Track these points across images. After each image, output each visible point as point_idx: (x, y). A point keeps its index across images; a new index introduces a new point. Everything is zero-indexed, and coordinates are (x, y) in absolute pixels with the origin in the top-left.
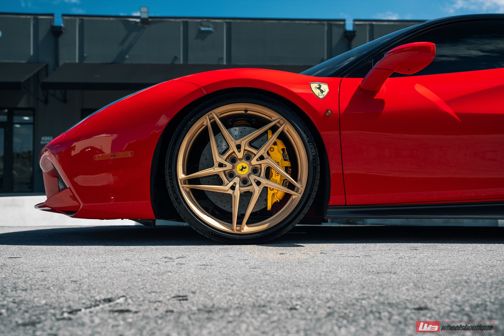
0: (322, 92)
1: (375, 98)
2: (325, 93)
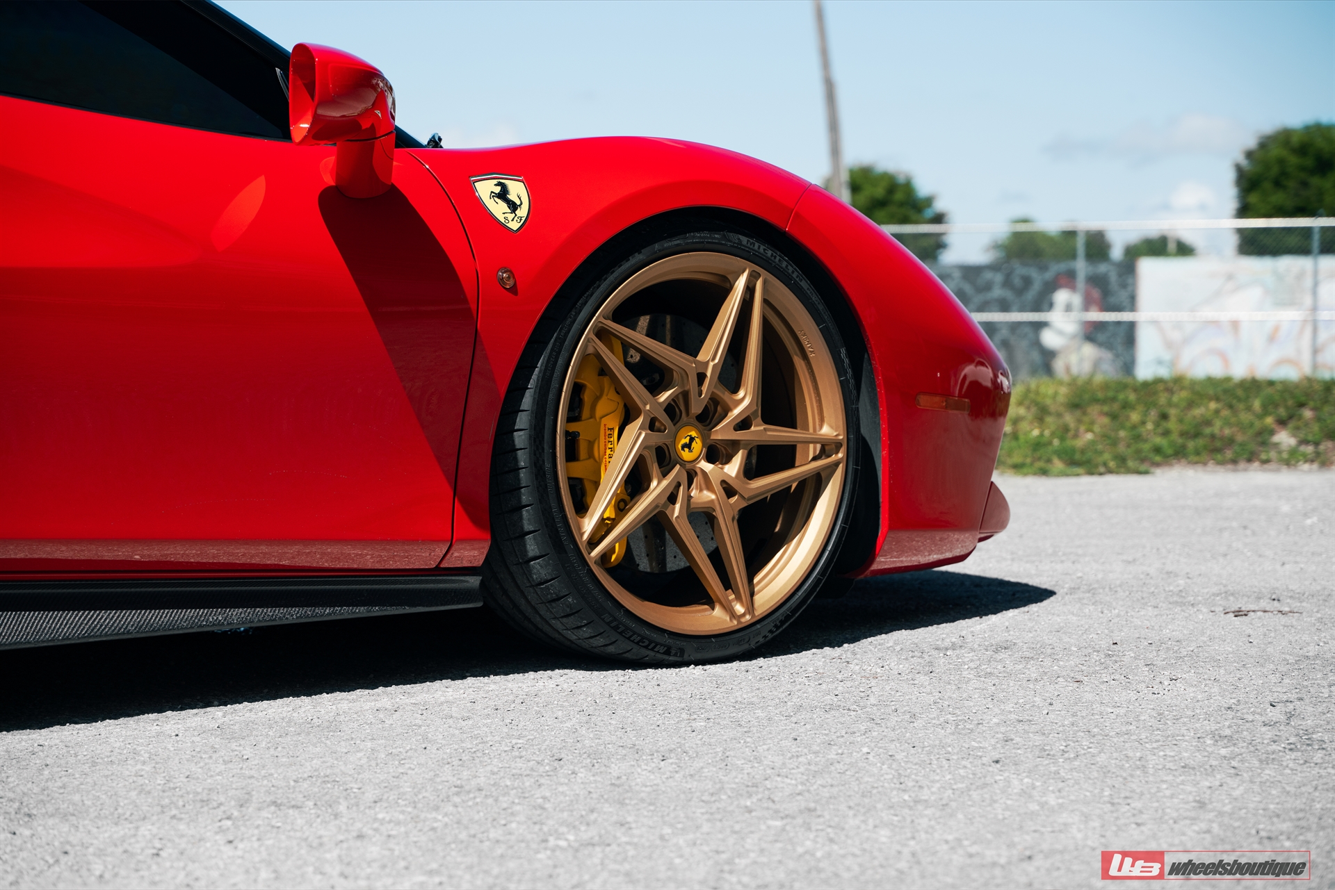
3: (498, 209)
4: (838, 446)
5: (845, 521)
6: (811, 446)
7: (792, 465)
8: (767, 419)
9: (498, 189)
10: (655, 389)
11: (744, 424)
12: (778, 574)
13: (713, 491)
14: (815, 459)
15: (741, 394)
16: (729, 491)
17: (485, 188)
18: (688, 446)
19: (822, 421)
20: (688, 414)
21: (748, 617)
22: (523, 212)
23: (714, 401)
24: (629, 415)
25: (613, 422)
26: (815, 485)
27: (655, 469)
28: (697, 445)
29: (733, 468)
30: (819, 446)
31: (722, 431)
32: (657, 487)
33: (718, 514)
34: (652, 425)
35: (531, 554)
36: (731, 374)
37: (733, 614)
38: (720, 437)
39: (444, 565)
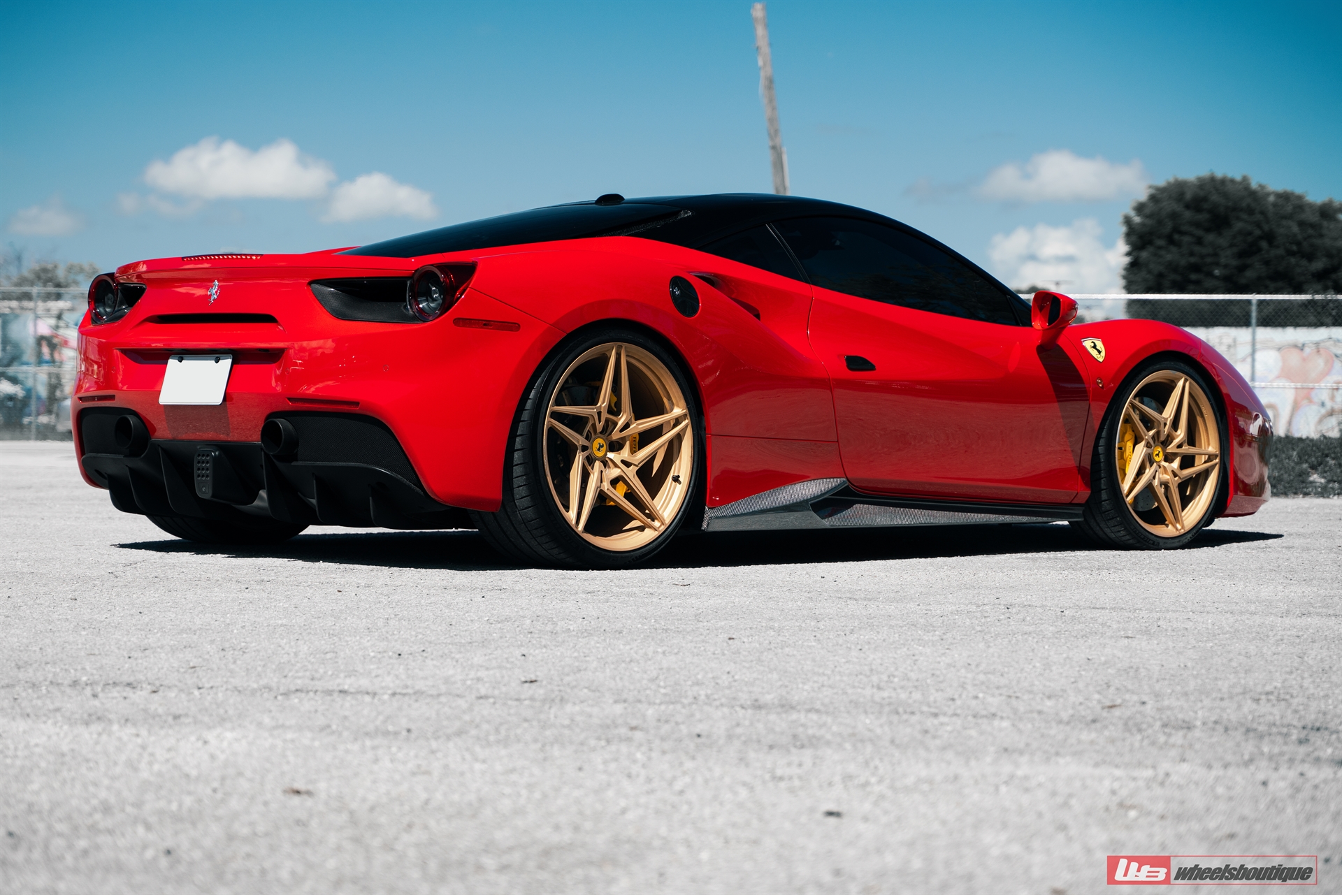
3: (1094, 353)
4: (1216, 456)
5: (1219, 490)
6: (1203, 456)
7: (1193, 465)
8: (1189, 444)
9: (1093, 345)
10: (1149, 429)
11: (1180, 446)
12: (1190, 514)
13: (1168, 475)
14: (1205, 462)
15: (1179, 432)
16: (1175, 475)
17: (1088, 344)
18: (1157, 455)
19: (1209, 445)
20: (1158, 440)
21: (1182, 530)
22: (1103, 354)
23: (1168, 436)
24: (1137, 441)
25: (1129, 445)
26: (1205, 474)
27: (1148, 465)
28: (1161, 454)
29: (1176, 464)
30: (1207, 456)
31: (1171, 448)
32: (1149, 472)
33: (1170, 485)
34: (1148, 445)
35: (1103, 499)
36: (1175, 425)
37: (1177, 529)
38: (1170, 451)
39: (1073, 502)
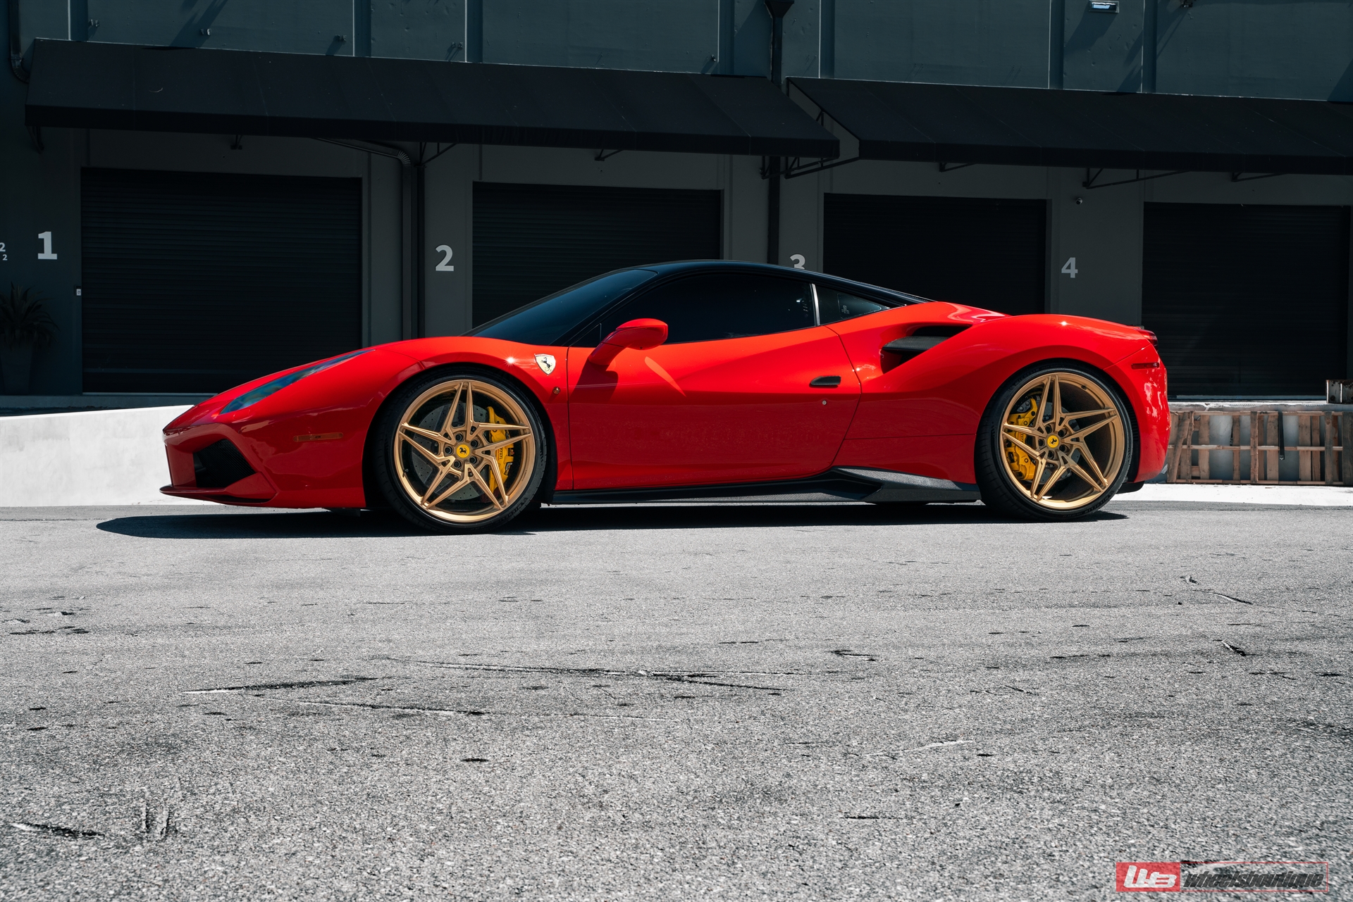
0: (549, 366)
1: (607, 370)
2: (552, 368)
